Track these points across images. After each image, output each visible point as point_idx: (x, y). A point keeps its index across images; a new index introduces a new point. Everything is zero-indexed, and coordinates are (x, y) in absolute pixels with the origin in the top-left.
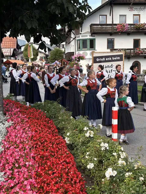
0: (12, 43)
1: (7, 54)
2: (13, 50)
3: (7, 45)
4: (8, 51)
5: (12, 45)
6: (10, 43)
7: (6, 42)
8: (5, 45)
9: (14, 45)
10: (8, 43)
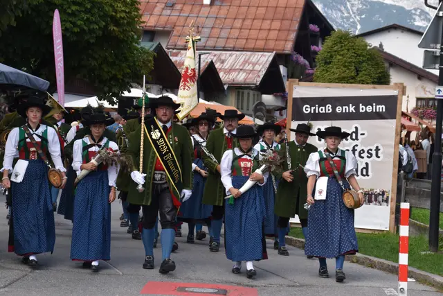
0: (276, 25)
1: (241, 78)
2: (271, 59)
3: (254, 33)
4: (246, 62)
5: (273, 35)
6: (266, 24)
7: (248, 22)
8: (245, 33)
9: (283, 35)
10: (257, 23)
